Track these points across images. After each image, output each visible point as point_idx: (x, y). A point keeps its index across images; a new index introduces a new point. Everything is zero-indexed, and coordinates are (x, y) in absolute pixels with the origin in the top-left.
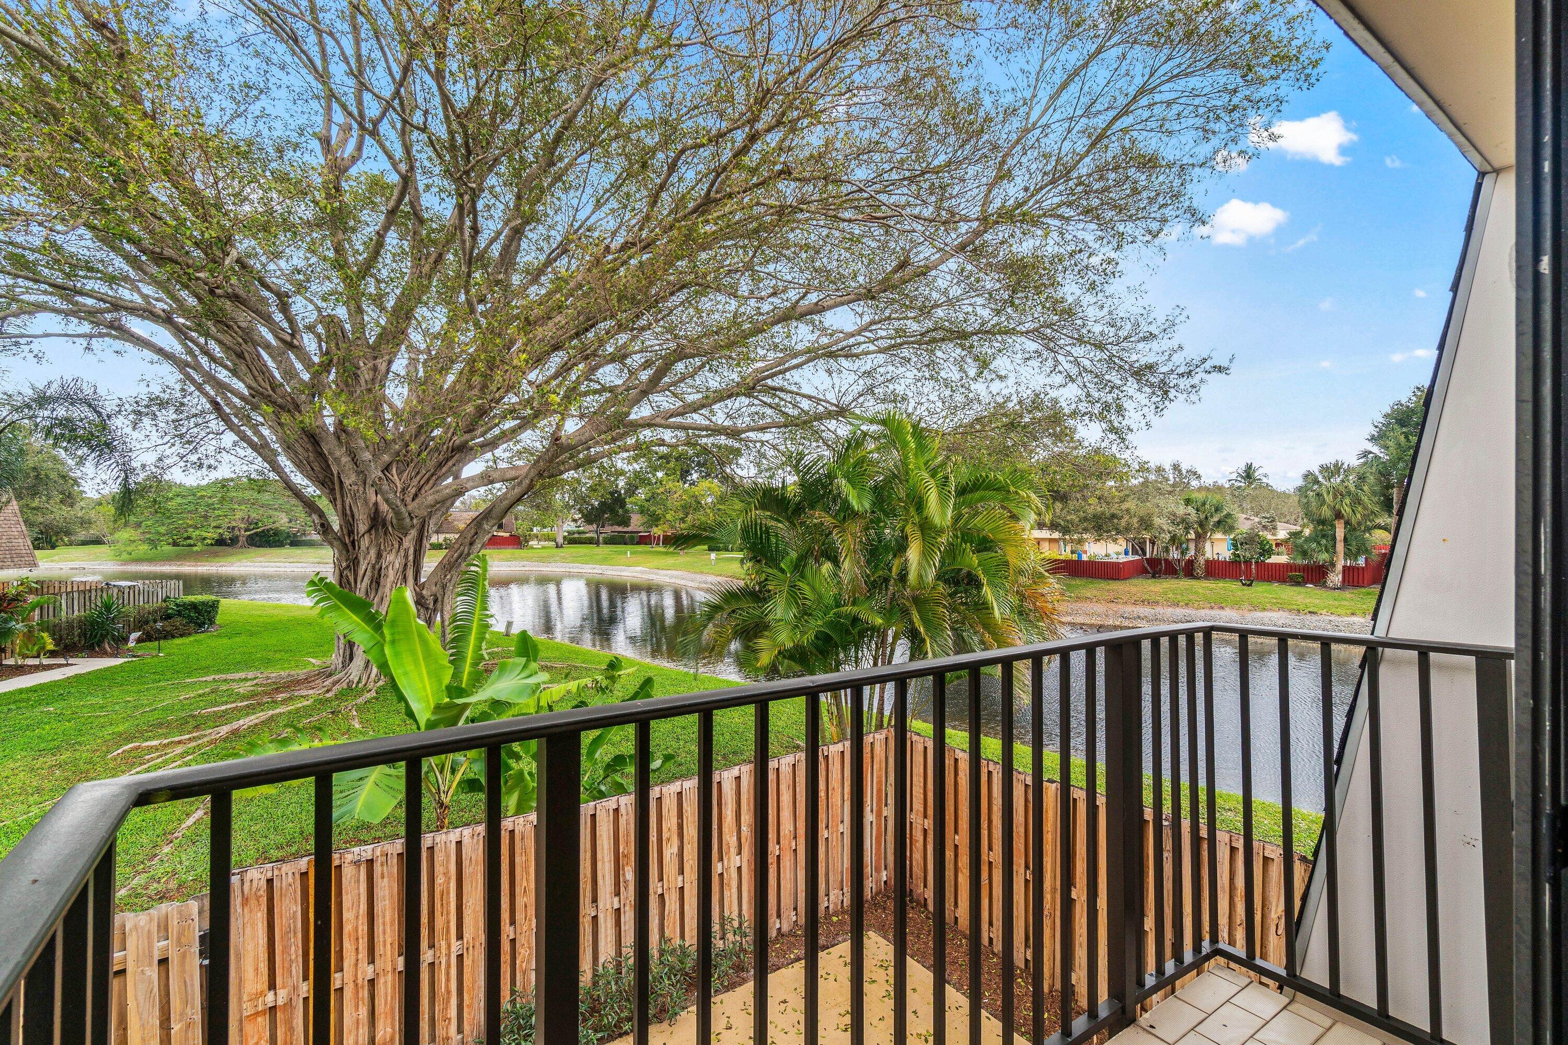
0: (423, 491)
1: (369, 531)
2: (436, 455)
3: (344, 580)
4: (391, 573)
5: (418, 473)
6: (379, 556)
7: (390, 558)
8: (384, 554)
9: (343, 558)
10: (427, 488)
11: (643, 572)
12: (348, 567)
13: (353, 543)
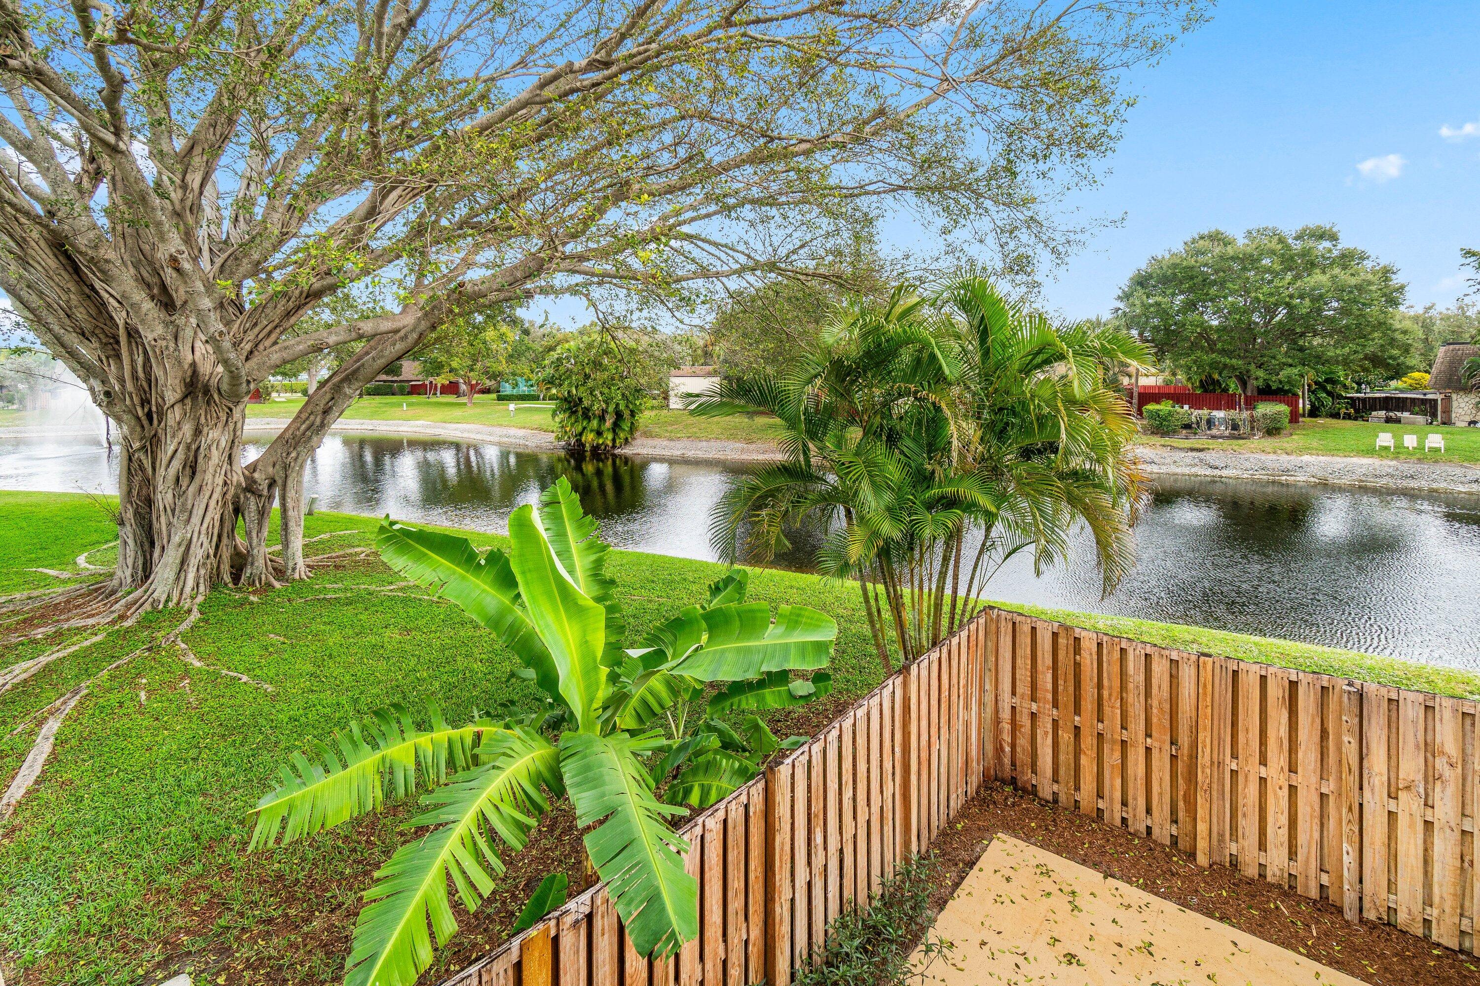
0: (261, 347)
1: (182, 400)
2: (283, 302)
3: (135, 465)
4: (215, 453)
5: (256, 324)
6: (197, 432)
7: (214, 434)
8: (205, 430)
9: (137, 436)
10: (268, 343)
11: (427, 427)
12: (143, 447)
13: (149, 416)
